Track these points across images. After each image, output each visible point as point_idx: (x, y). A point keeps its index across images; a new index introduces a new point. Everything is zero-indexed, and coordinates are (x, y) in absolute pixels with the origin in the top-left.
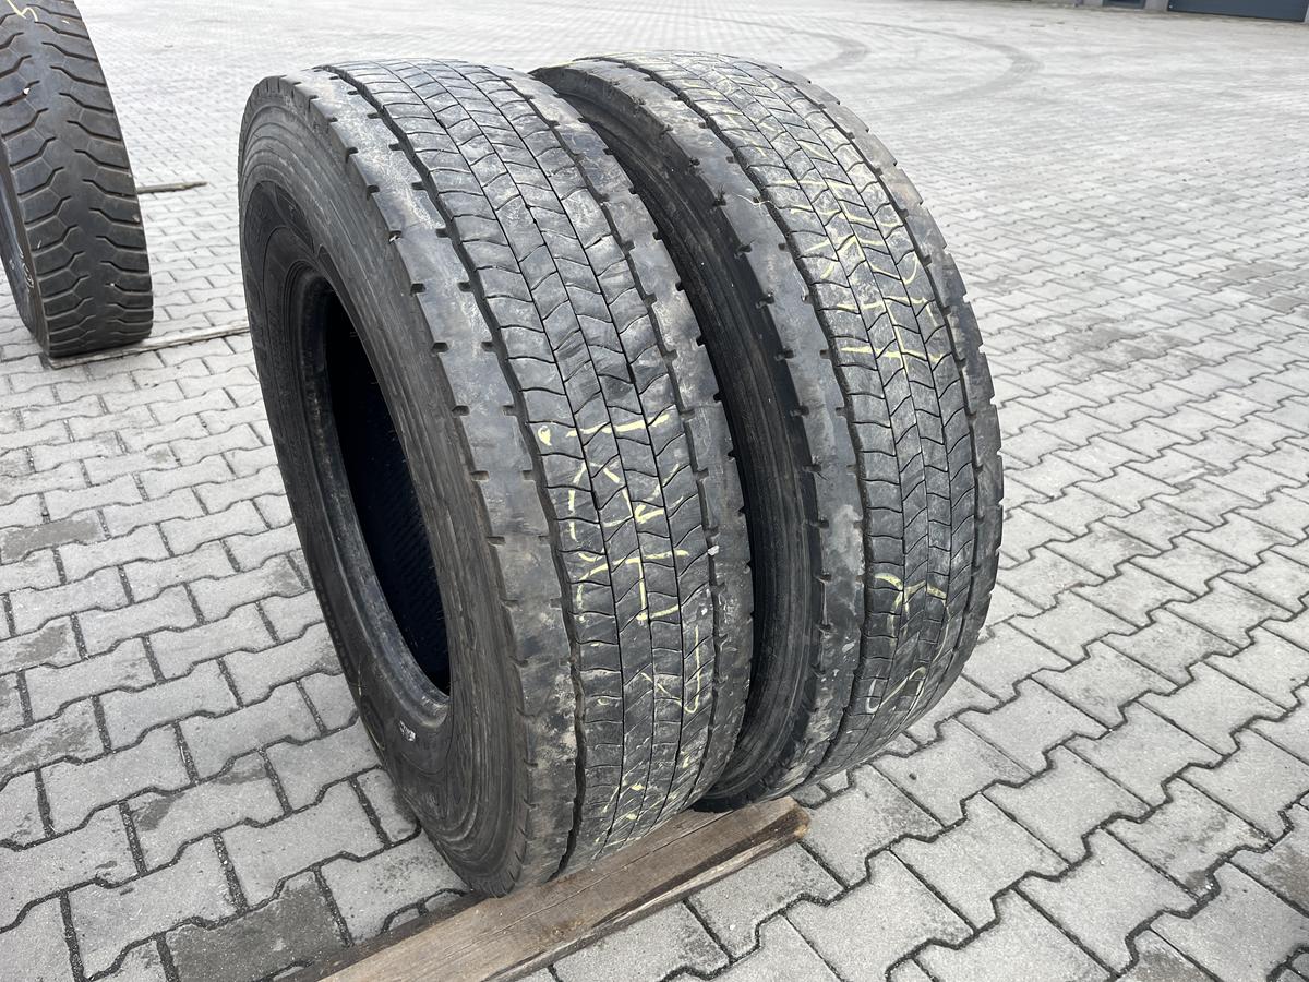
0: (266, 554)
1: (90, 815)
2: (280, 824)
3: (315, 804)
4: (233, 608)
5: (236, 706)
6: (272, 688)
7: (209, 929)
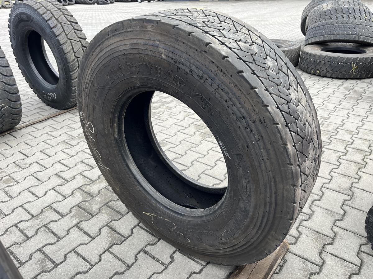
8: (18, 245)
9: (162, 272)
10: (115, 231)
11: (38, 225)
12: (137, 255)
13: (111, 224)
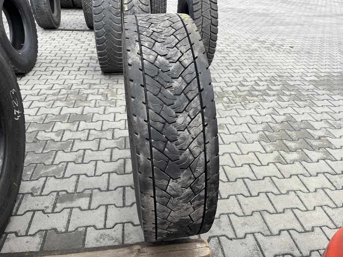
0: (121, 136)
1: (51, 193)
2: (85, 211)
3: (95, 209)
4: (106, 148)
5: (93, 175)
6: (103, 173)
7: (57, 233)
8: (80, 141)
9: (118, 207)
10: (125, 166)
11: (98, 136)
12: (119, 187)
13: (128, 160)
